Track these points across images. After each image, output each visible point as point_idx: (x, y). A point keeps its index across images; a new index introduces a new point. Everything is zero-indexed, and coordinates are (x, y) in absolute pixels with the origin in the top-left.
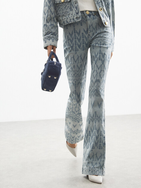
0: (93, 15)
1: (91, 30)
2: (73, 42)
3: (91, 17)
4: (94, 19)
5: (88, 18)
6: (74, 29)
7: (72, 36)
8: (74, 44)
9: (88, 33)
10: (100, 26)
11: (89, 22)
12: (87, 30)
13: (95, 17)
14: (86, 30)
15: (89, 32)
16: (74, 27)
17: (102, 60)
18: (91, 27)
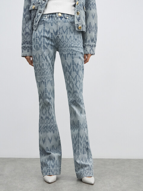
0: (65, 18)
1: (61, 32)
2: (41, 40)
3: (62, 20)
4: (65, 22)
5: (59, 20)
6: (44, 27)
7: (41, 34)
8: (42, 42)
9: (57, 34)
10: (71, 32)
11: (59, 24)
12: (57, 32)
13: (66, 20)
14: (55, 31)
15: (59, 33)
16: (44, 25)
17: (76, 71)
18: (61, 30)
